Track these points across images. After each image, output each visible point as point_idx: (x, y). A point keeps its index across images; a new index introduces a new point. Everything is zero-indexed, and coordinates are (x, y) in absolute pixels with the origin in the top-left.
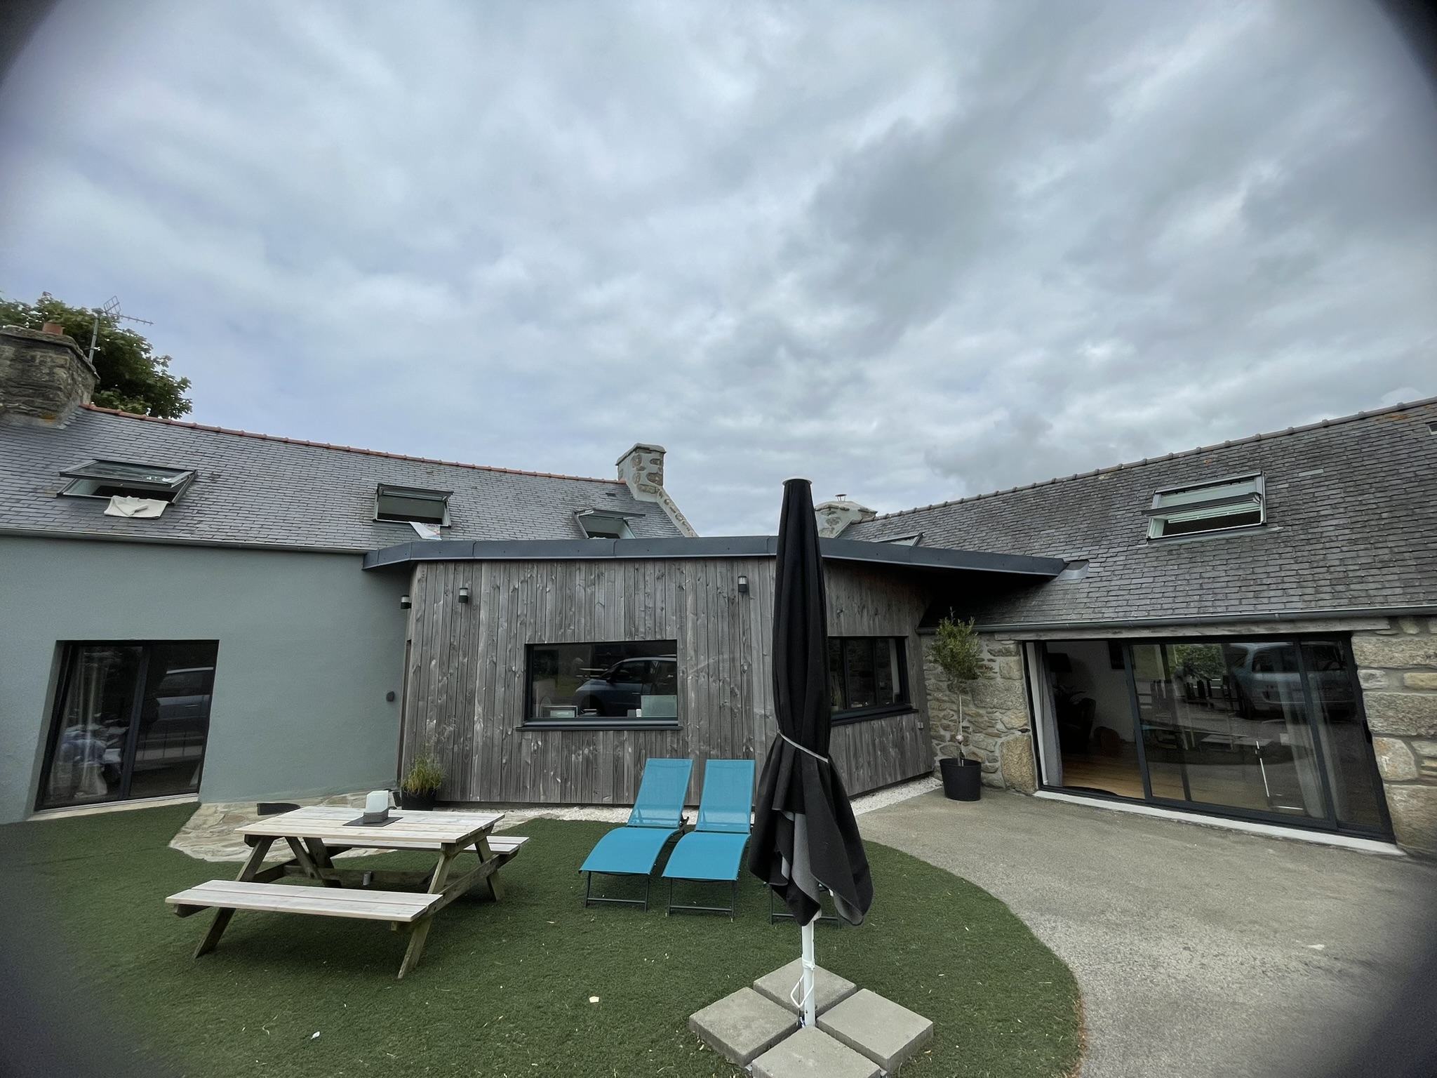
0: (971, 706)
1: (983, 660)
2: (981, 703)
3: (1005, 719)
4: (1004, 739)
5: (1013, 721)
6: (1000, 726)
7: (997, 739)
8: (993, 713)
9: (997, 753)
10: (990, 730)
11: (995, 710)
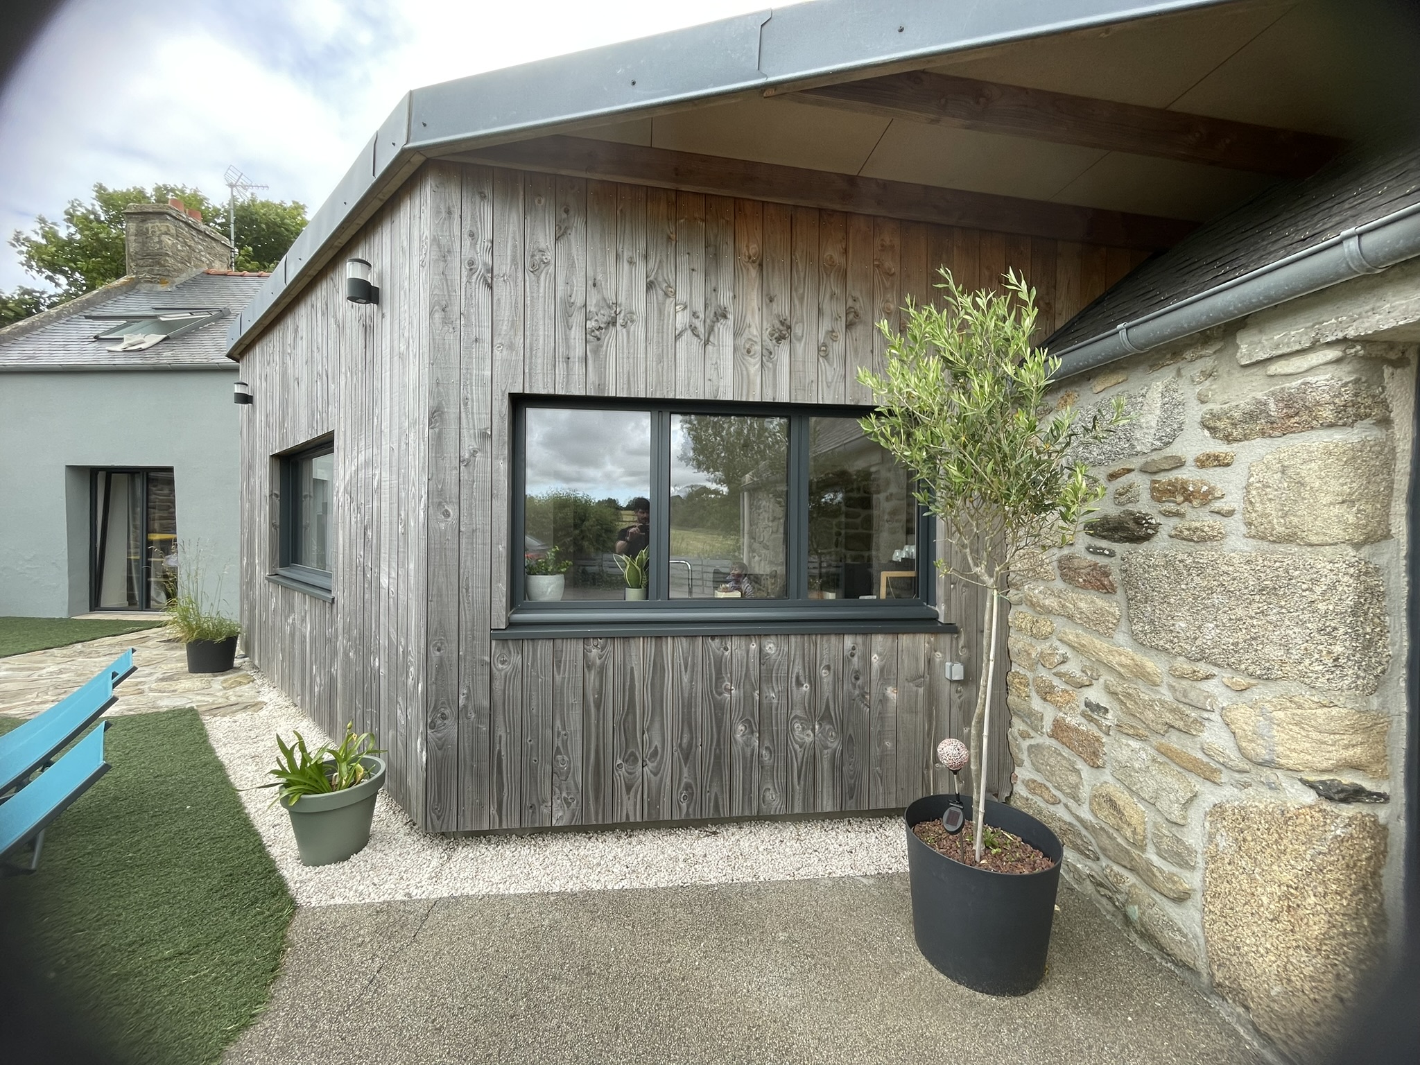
0: (1121, 638)
1: (1179, 464)
2: (1155, 631)
3: (1243, 716)
4: (1227, 794)
5: (1279, 735)
6: (1215, 736)
7: (1198, 785)
8: (1194, 677)
9: (1194, 837)
10: (1174, 741)
11: (1203, 668)
